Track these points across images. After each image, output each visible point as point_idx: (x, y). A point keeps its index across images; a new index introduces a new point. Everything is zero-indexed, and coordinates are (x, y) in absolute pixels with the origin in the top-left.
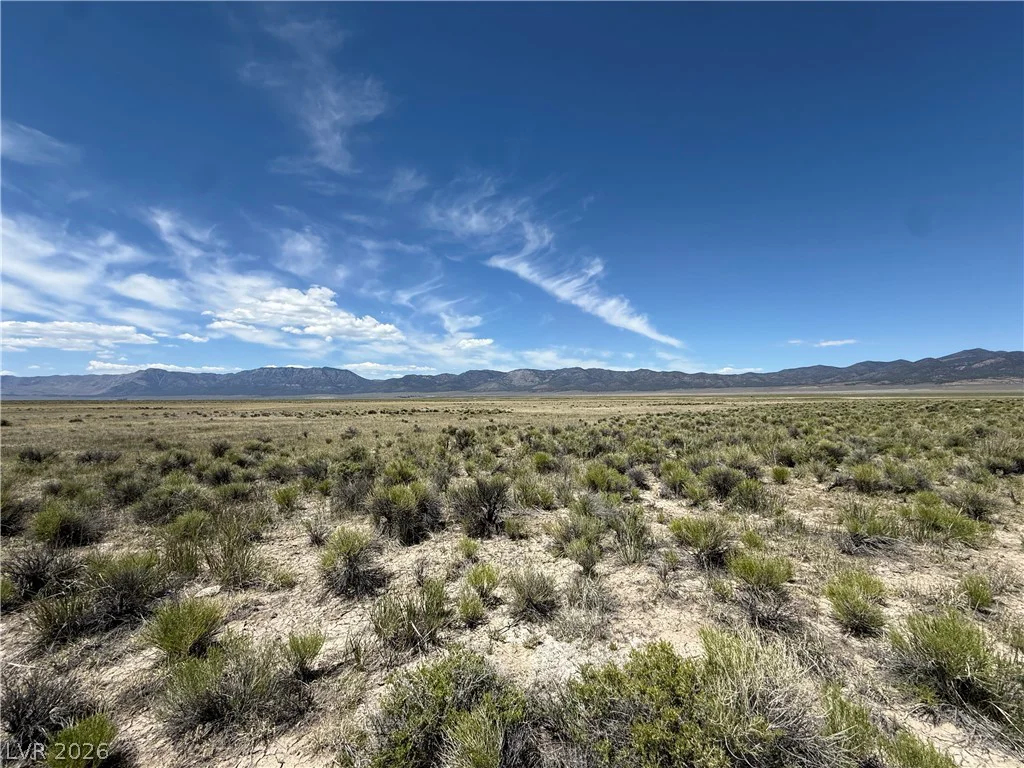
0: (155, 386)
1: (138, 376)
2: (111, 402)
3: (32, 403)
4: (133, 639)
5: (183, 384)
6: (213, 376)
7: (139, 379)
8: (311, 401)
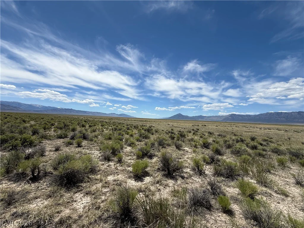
0: (233, 118)
1: (229, 116)
2: (223, 122)
3: (209, 122)
4: (232, 183)
5: (241, 118)
6: (250, 116)
7: (230, 116)
8: (292, 126)
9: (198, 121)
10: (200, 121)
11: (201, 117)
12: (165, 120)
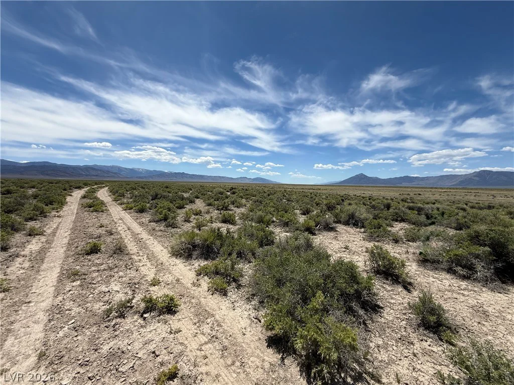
0: (484, 178)
1: (475, 174)
2: (457, 189)
7: (474, 176)
9: (401, 187)
10: (405, 187)
11: (407, 179)
12: (333, 186)
